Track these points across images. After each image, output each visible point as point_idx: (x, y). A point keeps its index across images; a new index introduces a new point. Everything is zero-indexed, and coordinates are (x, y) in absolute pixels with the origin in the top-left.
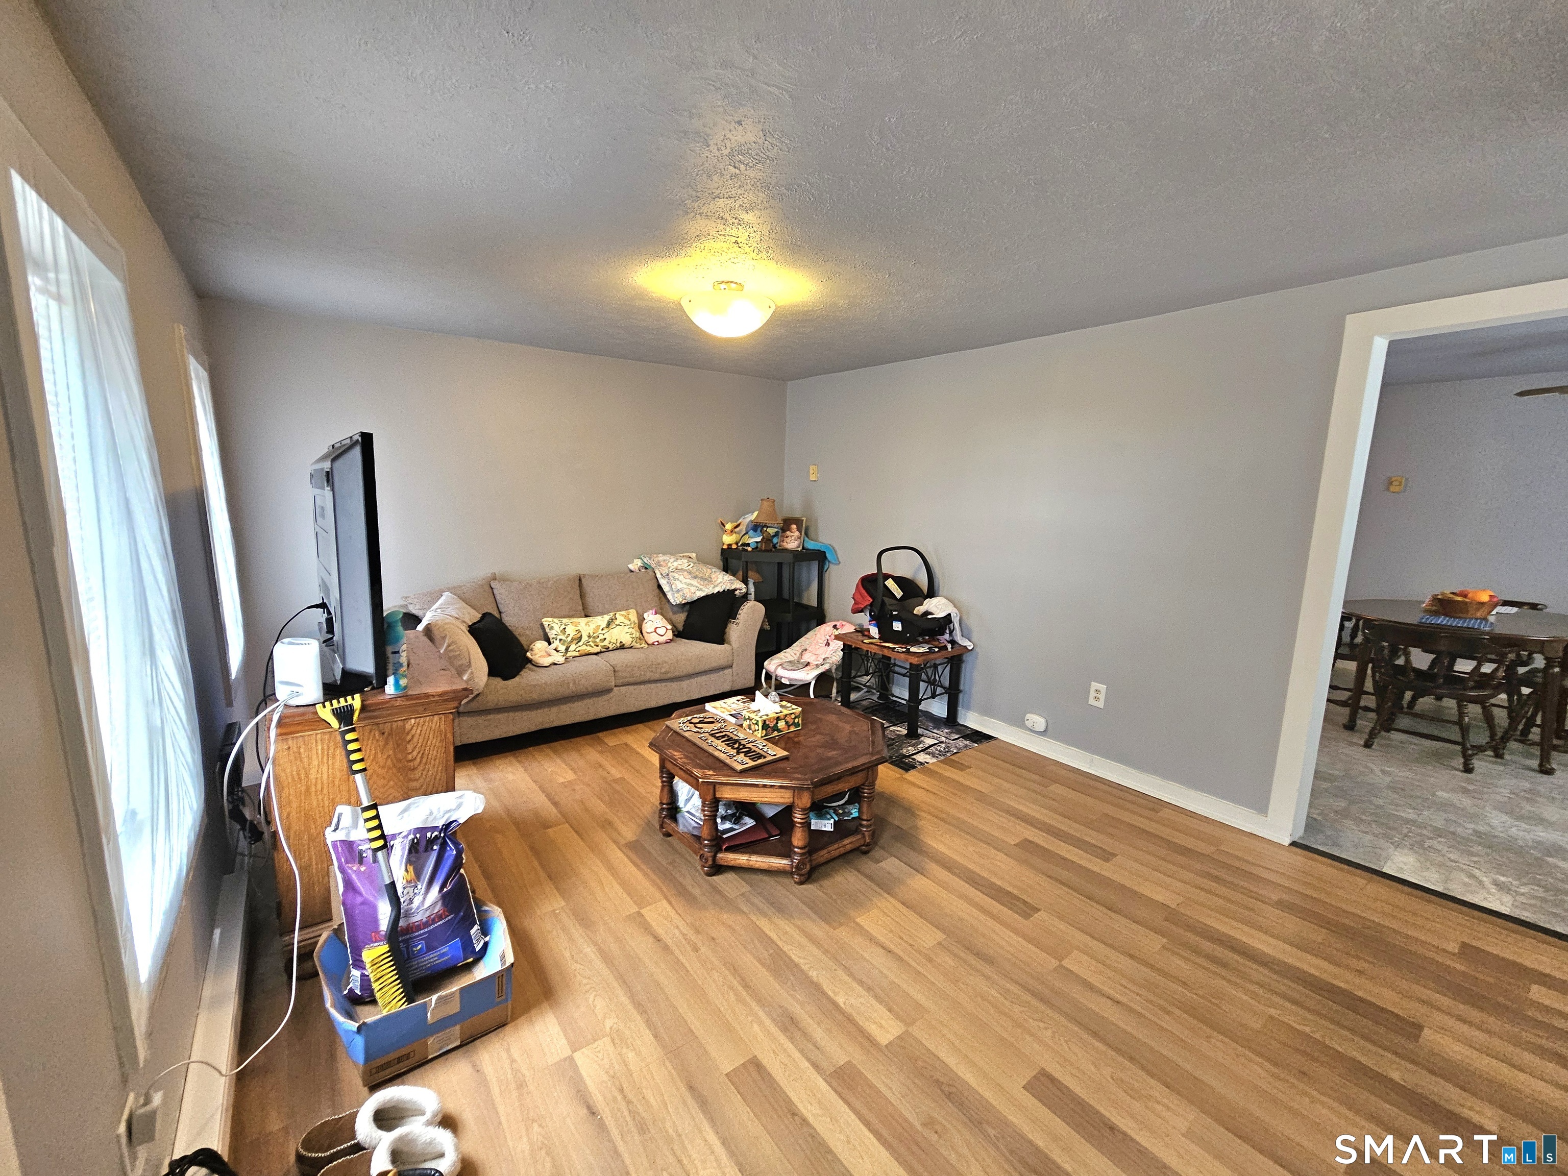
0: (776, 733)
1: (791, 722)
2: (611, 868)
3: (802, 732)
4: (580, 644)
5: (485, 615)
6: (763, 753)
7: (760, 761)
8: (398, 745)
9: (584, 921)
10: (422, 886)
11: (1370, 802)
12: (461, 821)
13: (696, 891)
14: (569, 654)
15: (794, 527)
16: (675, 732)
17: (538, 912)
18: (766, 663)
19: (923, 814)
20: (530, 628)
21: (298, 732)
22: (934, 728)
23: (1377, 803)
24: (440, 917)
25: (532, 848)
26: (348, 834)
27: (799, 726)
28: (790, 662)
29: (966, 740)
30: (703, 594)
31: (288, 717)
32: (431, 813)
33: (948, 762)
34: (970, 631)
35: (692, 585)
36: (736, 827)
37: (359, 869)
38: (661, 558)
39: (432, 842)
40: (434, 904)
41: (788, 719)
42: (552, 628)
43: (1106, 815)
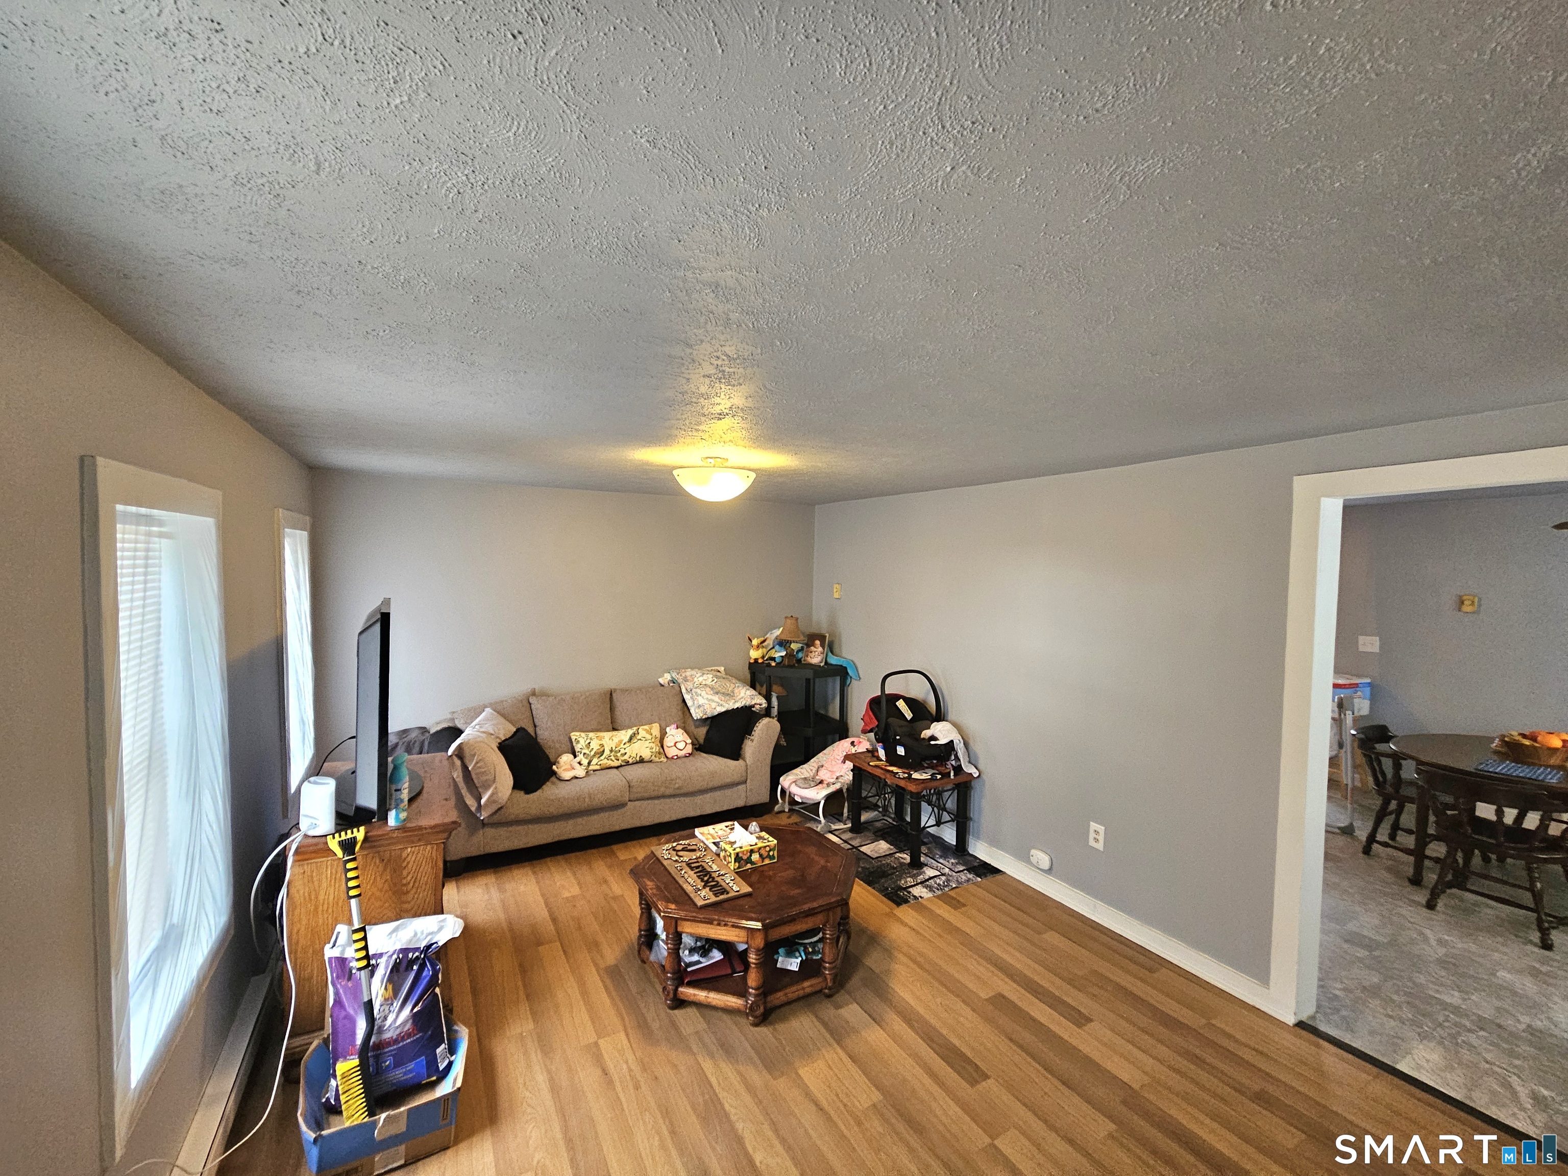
0: (749, 866)
1: (765, 854)
2: (584, 993)
3: (777, 865)
4: (602, 758)
5: (520, 730)
6: (728, 889)
7: (722, 897)
8: (395, 871)
9: (546, 1049)
10: (397, 1004)
11: (1410, 979)
12: (440, 944)
13: (655, 1025)
14: (591, 768)
15: (818, 642)
16: (658, 859)
17: (508, 1033)
18: (781, 779)
19: (900, 956)
20: (560, 742)
21: (311, 859)
22: (941, 857)
23: (1418, 981)
24: (409, 1035)
25: (521, 965)
26: (343, 951)
27: (774, 858)
28: (805, 779)
29: (970, 873)
30: (723, 710)
31: (303, 846)
32: (416, 934)
33: (946, 899)
34: (977, 758)
35: (713, 701)
36: (702, 960)
37: (346, 985)
38: (689, 673)
39: (412, 962)
40: (404, 1023)
41: (762, 851)
42: (578, 742)
43: (1095, 972)
